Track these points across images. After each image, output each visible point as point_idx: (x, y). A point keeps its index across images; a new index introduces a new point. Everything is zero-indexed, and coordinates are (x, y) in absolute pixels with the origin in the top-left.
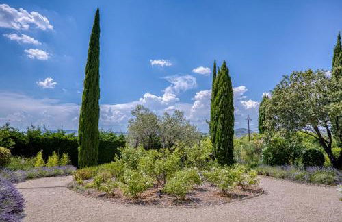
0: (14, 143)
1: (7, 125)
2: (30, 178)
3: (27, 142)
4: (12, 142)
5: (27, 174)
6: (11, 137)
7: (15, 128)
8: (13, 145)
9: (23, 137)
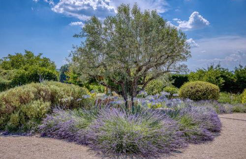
0: (224, 81)
1: (219, 66)
2: (237, 111)
3: (236, 80)
4: (222, 80)
5: (234, 107)
6: (222, 76)
7: (225, 68)
8: (223, 83)
9: (232, 75)
